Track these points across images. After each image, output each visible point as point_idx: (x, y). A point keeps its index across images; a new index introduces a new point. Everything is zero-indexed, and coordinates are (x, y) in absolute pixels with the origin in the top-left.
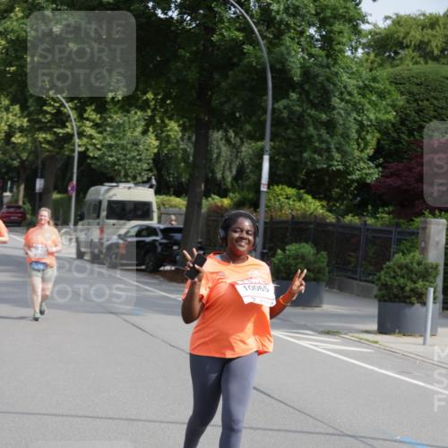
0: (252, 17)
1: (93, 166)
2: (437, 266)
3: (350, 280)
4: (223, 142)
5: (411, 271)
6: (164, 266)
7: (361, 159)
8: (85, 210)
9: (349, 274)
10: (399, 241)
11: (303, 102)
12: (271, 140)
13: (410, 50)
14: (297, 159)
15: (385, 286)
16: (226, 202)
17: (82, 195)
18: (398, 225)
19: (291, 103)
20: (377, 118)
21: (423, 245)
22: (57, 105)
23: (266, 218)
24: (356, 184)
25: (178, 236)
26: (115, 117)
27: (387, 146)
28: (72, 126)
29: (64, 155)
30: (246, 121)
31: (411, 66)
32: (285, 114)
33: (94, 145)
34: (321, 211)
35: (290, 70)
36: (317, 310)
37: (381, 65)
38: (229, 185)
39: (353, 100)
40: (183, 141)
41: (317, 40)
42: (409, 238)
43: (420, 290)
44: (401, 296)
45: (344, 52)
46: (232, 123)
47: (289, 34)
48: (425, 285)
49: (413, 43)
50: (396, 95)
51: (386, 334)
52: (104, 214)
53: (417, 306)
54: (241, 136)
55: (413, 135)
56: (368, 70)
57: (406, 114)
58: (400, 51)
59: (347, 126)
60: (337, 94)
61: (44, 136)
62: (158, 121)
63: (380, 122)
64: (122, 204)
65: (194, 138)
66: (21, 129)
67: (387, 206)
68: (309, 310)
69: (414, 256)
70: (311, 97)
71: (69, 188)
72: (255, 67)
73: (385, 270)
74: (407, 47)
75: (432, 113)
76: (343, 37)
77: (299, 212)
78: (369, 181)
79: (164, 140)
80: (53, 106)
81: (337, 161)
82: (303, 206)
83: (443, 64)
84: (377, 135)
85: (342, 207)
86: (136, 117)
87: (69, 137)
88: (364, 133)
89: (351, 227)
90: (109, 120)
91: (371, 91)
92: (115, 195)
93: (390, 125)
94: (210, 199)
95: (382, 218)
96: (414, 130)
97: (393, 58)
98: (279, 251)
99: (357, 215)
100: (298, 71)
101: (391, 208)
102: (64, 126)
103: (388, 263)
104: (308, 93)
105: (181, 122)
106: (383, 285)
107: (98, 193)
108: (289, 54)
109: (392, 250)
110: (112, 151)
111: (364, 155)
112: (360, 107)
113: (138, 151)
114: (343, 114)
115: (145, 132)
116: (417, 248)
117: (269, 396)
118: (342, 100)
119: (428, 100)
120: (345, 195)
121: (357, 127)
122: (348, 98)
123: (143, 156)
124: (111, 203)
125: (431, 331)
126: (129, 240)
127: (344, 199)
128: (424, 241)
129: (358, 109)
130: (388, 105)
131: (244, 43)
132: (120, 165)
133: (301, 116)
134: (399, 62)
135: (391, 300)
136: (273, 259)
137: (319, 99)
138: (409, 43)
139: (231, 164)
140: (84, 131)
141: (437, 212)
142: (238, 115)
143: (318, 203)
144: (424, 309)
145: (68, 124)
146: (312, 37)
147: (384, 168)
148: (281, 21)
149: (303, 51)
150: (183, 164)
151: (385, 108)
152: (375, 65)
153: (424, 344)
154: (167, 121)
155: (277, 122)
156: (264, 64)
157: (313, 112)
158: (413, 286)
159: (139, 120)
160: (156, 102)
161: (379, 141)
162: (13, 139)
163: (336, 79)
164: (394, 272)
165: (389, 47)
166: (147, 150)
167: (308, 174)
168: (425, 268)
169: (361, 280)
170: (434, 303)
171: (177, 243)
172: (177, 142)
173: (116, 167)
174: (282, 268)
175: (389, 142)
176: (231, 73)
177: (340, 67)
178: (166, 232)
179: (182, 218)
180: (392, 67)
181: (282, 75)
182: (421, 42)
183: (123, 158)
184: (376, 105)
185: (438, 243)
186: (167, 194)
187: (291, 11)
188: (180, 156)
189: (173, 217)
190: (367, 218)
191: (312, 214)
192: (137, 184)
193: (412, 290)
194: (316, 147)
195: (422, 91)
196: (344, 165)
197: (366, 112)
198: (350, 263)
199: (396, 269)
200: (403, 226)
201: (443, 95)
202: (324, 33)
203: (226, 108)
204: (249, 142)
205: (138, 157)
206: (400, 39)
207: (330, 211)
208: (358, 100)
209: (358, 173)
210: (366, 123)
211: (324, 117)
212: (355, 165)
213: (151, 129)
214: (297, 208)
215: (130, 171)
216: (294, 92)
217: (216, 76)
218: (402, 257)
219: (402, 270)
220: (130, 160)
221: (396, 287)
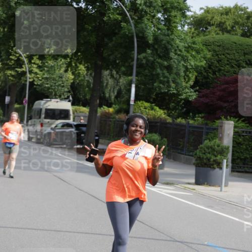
0: (126, 7)
1: (38, 90)
2: (228, 147)
3: (180, 155)
4: (110, 77)
5: (214, 150)
7: (186, 87)
8: (33, 114)
9: (179, 151)
10: (207, 134)
11: (154, 55)
12: (137, 76)
13: (214, 27)
14: (150, 86)
16: (111, 110)
17: (31, 106)
18: (206, 124)
19: (147, 55)
20: (195, 64)
21: (221, 135)
22: (17, 55)
24: (183, 101)
25: (84, 129)
26: (49, 62)
27: (201, 80)
28: (26, 67)
29: (21, 83)
30: (123, 64)
31: (214, 36)
32: (144, 62)
33: (38, 78)
34: (164, 116)
35: (147, 37)
36: (161, 171)
37: (198, 35)
38: (113, 100)
39: (182, 54)
40: (87, 75)
41: (162, 21)
42: (213, 131)
43: (219, 161)
44: (208, 164)
45: (177, 27)
46: (114, 66)
47: (146, 17)
48: (221, 158)
49: (216, 23)
50: (206, 52)
51: (199, 185)
52: (43, 116)
53: (217, 170)
54: (120, 73)
55: (215, 74)
56: (190, 37)
57: (212, 63)
58: (209, 27)
59: (179, 69)
60: (173, 51)
61: (10, 72)
62: (74, 65)
63: (197, 67)
64: (53, 111)
65: (93, 74)
67: (200, 113)
69: (215, 142)
70: (159, 52)
71: (24, 102)
72: (127, 35)
73: (199, 149)
74: (213, 25)
75: (226, 62)
76: (177, 19)
77: (151, 116)
78: (190, 100)
79: (77, 75)
80: (15, 56)
81: (173, 88)
83: (233, 35)
84: (196, 74)
85: (176, 114)
86: (61, 62)
87: (24, 73)
88: (188, 73)
89: (180, 125)
90: (46, 64)
91: (192, 50)
92: (49, 105)
93: (202, 68)
94: (102, 108)
95: (198, 120)
96: (216, 71)
97: (205, 31)
99: (184, 118)
100: (152, 38)
101: (203, 115)
102: (21, 67)
103: (201, 146)
104: (156, 50)
105: (86, 65)
106: (198, 157)
107: (40, 105)
108: (146, 28)
109: (203, 138)
110: (48, 81)
111: (188, 85)
112: (186, 58)
113: (62, 81)
114: (177, 62)
115: (66, 71)
116: (217, 137)
118: (176, 54)
119: (224, 55)
120: (177, 107)
121: (184, 69)
122: (179, 53)
123: (65, 84)
124: (47, 110)
125: (225, 183)
126: (57, 130)
127: (177, 109)
129: (185, 59)
130: (202, 57)
131: (121, 22)
132: (52, 89)
133: (153, 62)
134: (208, 33)
135: (202, 166)
137: (163, 53)
138: (214, 23)
139: (114, 89)
140: (32, 70)
141: (229, 117)
142: (117, 62)
143: (162, 111)
144: (221, 171)
145: (23, 66)
146: (159, 19)
147: (199, 92)
148: (142, 10)
149: (154, 26)
150: (87, 89)
151: (200, 59)
152: (195, 35)
153: (221, 191)
154: (78, 65)
155: (140, 66)
156: (132, 33)
157: (159, 60)
158: (215, 158)
159: (63, 64)
160: (72, 54)
161: (196, 77)
163: (172, 42)
164: (205, 151)
165: (202, 25)
166: (67, 80)
167: (157, 95)
168: (222, 149)
169: (186, 155)
170: (227, 168)
171: (83, 132)
172: (84, 76)
173: (50, 90)
175: (201, 78)
176: (114, 38)
177: (175, 36)
178: (78, 127)
179: (87, 119)
180: (204, 36)
181: (143, 41)
182: (221, 23)
183: (54, 85)
184: (195, 57)
185: (229, 134)
186: (78, 105)
187: (148, 4)
188: (85, 84)
190: (190, 120)
191: (159, 117)
192: (61, 100)
193: (214, 161)
194: (161, 80)
195: (221, 49)
196: (177, 90)
197: (189, 61)
198: (180, 145)
199: (206, 149)
200: (210, 125)
201: (232, 52)
202: (166, 17)
203: (111, 58)
204: (124, 76)
205: (62, 85)
206: (209, 20)
207: (169, 116)
208: (185, 54)
209: (184, 95)
210: (189, 67)
211: (166, 63)
212: (183, 90)
213: (69, 69)
214: (151, 114)
215: (58, 92)
216: (149, 49)
217: (106, 40)
218: (209, 142)
219: (208, 149)
220: (58, 86)
221: (205, 159)
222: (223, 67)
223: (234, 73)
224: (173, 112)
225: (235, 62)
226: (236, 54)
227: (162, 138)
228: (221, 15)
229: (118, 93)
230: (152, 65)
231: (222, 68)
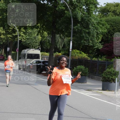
0: (67, 3)
1: (23, 44)
2: (118, 72)
3: (94, 76)
4: (59, 37)
5: (111, 73)
6: (43, 72)
7: (97, 43)
8: (21, 56)
9: (94, 74)
10: (108, 65)
12: (73, 37)
13: (111, 13)
14: (79, 42)
15: (104, 77)
16: (60, 54)
17: (20, 52)
18: (108, 61)
19: (78, 27)
20: (102, 31)
21: (114, 66)
22: (13, 27)
23: (71, 59)
24: (96, 49)
25: (47, 63)
26: (29, 30)
27: (105, 39)
28: (17, 33)
29: (15, 41)
30: (66, 32)
31: (111, 17)
32: (76, 30)
33: (24, 38)
34: (86, 57)
35: (78, 18)
36: (85, 84)
37: (103, 17)
38: (61, 49)
39: (95, 26)
40: (48, 37)
41: (85, 10)
42: (111, 64)
43: (114, 79)
44: (108, 80)
45: (93, 13)
46: (62, 32)
47: (77, 8)
48: (115, 77)
49: (112, 11)
50: (107, 25)
51: (104, 90)
52: (26, 57)
53: (113, 83)
54: (64, 36)
55: (112, 36)
56: (99, 18)
57: (110, 30)
58: (108, 13)
59: (94, 33)
60: (91, 25)
61: (9, 36)
62: (41, 32)
63: (103, 32)
64: (31, 55)
65: (51, 36)
66: (3, 34)
67: (104, 55)
68: (83, 84)
69: (112, 69)
70: (84, 25)
71: (17, 50)
72: (68, 17)
73: (104, 73)
74: (110, 12)
75: (117, 30)
76: (92, 9)
77: (80, 57)
78: (99, 49)
79: (43, 37)
80: (12, 27)
81: (91, 43)
82: (81, 55)
84: (102, 36)
85: (92, 56)
86: (35, 31)
87: (17, 36)
88: (98, 35)
89: (95, 61)
90: (28, 31)
91: (100, 24)
92: (29, 52)
93: (105, 33)
94: (56, 53)
95: (103, 59)
97: (106, 15)
98: (75, 68)
99: (96, 58)
100: (80, 18)
101: (106, 56)
103: (105, 71)
104: (83, 24)
105: (48, 32)
106: (103, 77)
107: (25, 51)
108: (77, 13)
109: (106, 67)
110: (28, 40)
111: (98, 41)
112: (97, 28)
113: (36, 40)
114: (92, 30)
115: (38, 35)
116: (113, 67)
117: (72, 107)
118: (92, 26)
119: (116, 26)
120: (93, 52)
121: (96, 34)
122: (94, 26)
123: (37, 41)
124: (28, 54)
125: (117, 90)
126: (33, 64)
129: (97, 29)
130: (105, 28)
131: (65, 10)
133: (81, 30)
134: (108, 16)
135: (106, 81)
136: (73, 70)
137: (86, 26)
138: (111, 11)
140: (21, 34)
141: (118, 57)
142: (63, 30)
143: (85, 55)
144: (115, 84)
145: (16, 32)
146: (84, 9)
147: (104, 45)
148: (75, 4)
149: (81, 13)
150: (48, 44)
152: (101, 17)
153: (115, 93)
154: (44, 32)
155: (74, 32)
156: (71, 16)
157: (84, 29)
158: (112, 77)
159: (36, 31)
160: (41, 26)
161: (102, 38)
162: (1, 37)
163: (90, 20)
164: (107, 74)
165: (105, 12)
166: (38, 40)
167: (83, 47)
168: (115, 73)
169: (97, 76)
170: (118, 82)
171: (46, 65)
172: (47, 38)
173: (30, 44)
174: (76, 72)
176: (61, 19)
177: (92, 17)
178: (44, 62)
179: (48, 59)
180: (106, 17)
181: (76, 19)
182: (114, 10)
183: (31, 42)
184: (102, 28)
186: (44, 52)
187: (78, 1)
188: (47, 41)
189: (45, 58)
190: (99, 59)
191: (84, 57)
192: (35, 49)
193: (111, 79)
194: (85, 39)
195: (114, 24)
196: (93, 44)
197: (99, 30)
198: (94, 71)
199: (107, 73)
202: (87, 8)
203: (60, 28)
204: (67, 37)
205: (36, 42)
206: (108, 10)
207: (89, 57)
208: (97, 26)
209: (96, 46)
210: (99, 32)
211: (87, 31)
212: (96, 44)
213: (39, 34)
215: (33, 45)
216: (79, 24)
217: (57, 19)
218: (109, 70)
219: (109, 73)
220: (34, 42)
221: (107, 78)
224: (91, 55)
228: (114, 7)
229: (63, 46)
230: (80, 32)
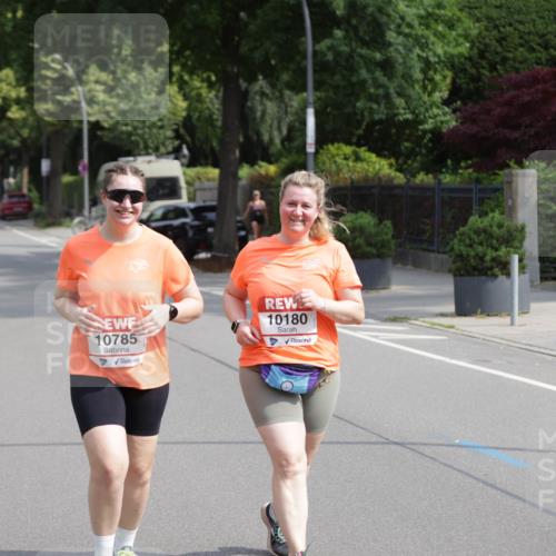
1: (105, 139)
2: (523, 228)
3: (427, 253)
5: (491, 236)
6: (198, 253)
7: (433, 104)
9: (425, 246)
10: (481, 201)
11: (351, 40)
12: (316, 88)
14: (348, 110)
15: (460, 256)
16: (273, 169)
18: (478, 181)
19: (335, 43)
20: (445, 53)
21: (510, 203)
24: (430, 135)
25: (211, 216)
27: (464, 86)
30: (283, 67)
32: (330, 57)
34: (388, 171)
35: (331, 3)
36: (383, 293)
39: (414, 32)
42: (493, 196)
43: (503, 259)
44: (480, 267)
48: (508, 252)
50: (468, 22)
51: (465, 315)
53: (502, 278)
55: (496, 69)
57: (486, 45)
59: (409, 65)
60: (392, 27)
63: (450, 57)
66: (18, 101)
69: (493, 218)
70: (361, 34)
71: (80, 168)
73: (459, 237)
75: (517, 41)
77: (360, 175)
79: (193, 99)
81: (403, 109)
82: (366, 167)
84: (451, 74)
85: (415, 165)
88: (431, 73)
89: (423, 188)
91: (436, 21)
93: (463, 59)
96: (497, 63)
100: (341, 4)
101: (475, 160)
103: (462, 229)
104: (356, 29)
106: (457, 256)
109: (474, 212)
111: (436, 99)
112: (423, 41)
114: (403, 52)
116: (499, 207)
118: (399, 33)
119: (511, 25)
120: (417, 149)
121: (423, 65)
122: (407, 30)
123: (166, 122)
125: (520, 309)
127: (417, 154)
128: (511, 198)
129: (422, 43)
130: (459, 35)
132: (138, 135)
133: (350, 56)
135: (468, 273)
137: (371, 35)
139: (279, 122)
142: (273, 62)
143: (383, 162)
144: (509, 281)
147: (462, 112)
151: (456, 40)
153: (512, 324)
155: (321, 67)
157: (364, 51)
158: (494, 254)
160: (172, 54)
161: (454, 81)
162: (10, 114)
164: (470, 239)
168: (509, 231)
169: (439, 252)
171: (211, 224)
172: (211, 101)
173: (133, 138)
175: (467, 80)
176: (259, 12)
178: (198, 212)
183: (140, 125)
184: (444, 36)
185: (528, 199)
191: (376, 175)
192: (159, 156)
193: (493, 259)
194: (371, 94)
195: (504, 14)
196: (413, 113)
197: (431, 46)
198: (424, 232)
199: (472, 235)
200: (485, 182)
201: (529, 17)
203: (258, 55)
205: (159, 124)
207: (400, 170)
208: (420, 33)
209: (431, 121)
210: (433, 59)
211: (378, 56)
212: (427, 110)
214: (358, 169)
215: (150, 141)
216: (339, 28)
218: (479, 220)
219: (479, 235)
220: (149, 128)
221: (474, 258)
222: (509, 51)
223: (538, 64)
224: (410, 162)
225: (536, 38)
226: (539, 21)
227: (381, 221)
229: (289, 131)
230: (348, 64)
231: (510, 55)
